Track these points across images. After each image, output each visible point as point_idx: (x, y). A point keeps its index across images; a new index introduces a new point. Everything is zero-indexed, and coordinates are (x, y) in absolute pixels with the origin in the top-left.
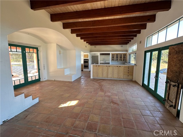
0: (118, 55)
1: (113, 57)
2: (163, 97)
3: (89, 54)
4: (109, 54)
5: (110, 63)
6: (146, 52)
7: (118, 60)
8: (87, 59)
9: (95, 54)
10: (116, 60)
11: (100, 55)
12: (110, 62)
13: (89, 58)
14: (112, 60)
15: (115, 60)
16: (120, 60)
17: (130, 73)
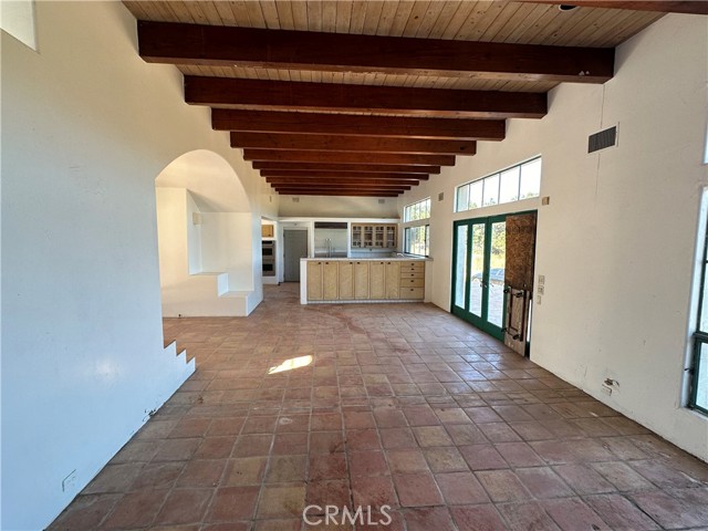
0: (382, 228)
1: (356, 235)
2: (501, 326)
3: (275, 223)
4: (344, 226)
5: (349, 255)
6: (456, 224)
7: (370, 244)
8: (270, 242)
9: (296, 224)
10: (366, 243)
11: (316, 227)
12: (349, 250)
13: (277, 238)
14: (354, 244)
15: (362, 245)
16: (377, 244)
17: (416, 281)
